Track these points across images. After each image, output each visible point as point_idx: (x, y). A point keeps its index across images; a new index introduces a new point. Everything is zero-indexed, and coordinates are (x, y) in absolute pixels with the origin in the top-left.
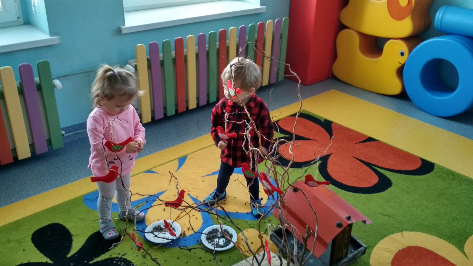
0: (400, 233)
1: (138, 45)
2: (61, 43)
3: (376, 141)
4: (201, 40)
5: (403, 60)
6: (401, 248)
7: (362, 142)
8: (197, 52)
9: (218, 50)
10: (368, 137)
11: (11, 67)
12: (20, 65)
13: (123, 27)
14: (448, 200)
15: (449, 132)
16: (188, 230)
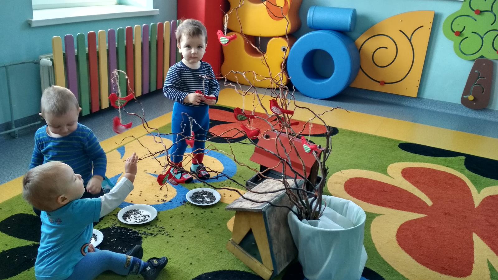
0: (339, 172)
1: (54, 37)
4: (111, 35)
6: (346, 180)
9: (126, 47)
14: (360, 148)
16: (166, 197)
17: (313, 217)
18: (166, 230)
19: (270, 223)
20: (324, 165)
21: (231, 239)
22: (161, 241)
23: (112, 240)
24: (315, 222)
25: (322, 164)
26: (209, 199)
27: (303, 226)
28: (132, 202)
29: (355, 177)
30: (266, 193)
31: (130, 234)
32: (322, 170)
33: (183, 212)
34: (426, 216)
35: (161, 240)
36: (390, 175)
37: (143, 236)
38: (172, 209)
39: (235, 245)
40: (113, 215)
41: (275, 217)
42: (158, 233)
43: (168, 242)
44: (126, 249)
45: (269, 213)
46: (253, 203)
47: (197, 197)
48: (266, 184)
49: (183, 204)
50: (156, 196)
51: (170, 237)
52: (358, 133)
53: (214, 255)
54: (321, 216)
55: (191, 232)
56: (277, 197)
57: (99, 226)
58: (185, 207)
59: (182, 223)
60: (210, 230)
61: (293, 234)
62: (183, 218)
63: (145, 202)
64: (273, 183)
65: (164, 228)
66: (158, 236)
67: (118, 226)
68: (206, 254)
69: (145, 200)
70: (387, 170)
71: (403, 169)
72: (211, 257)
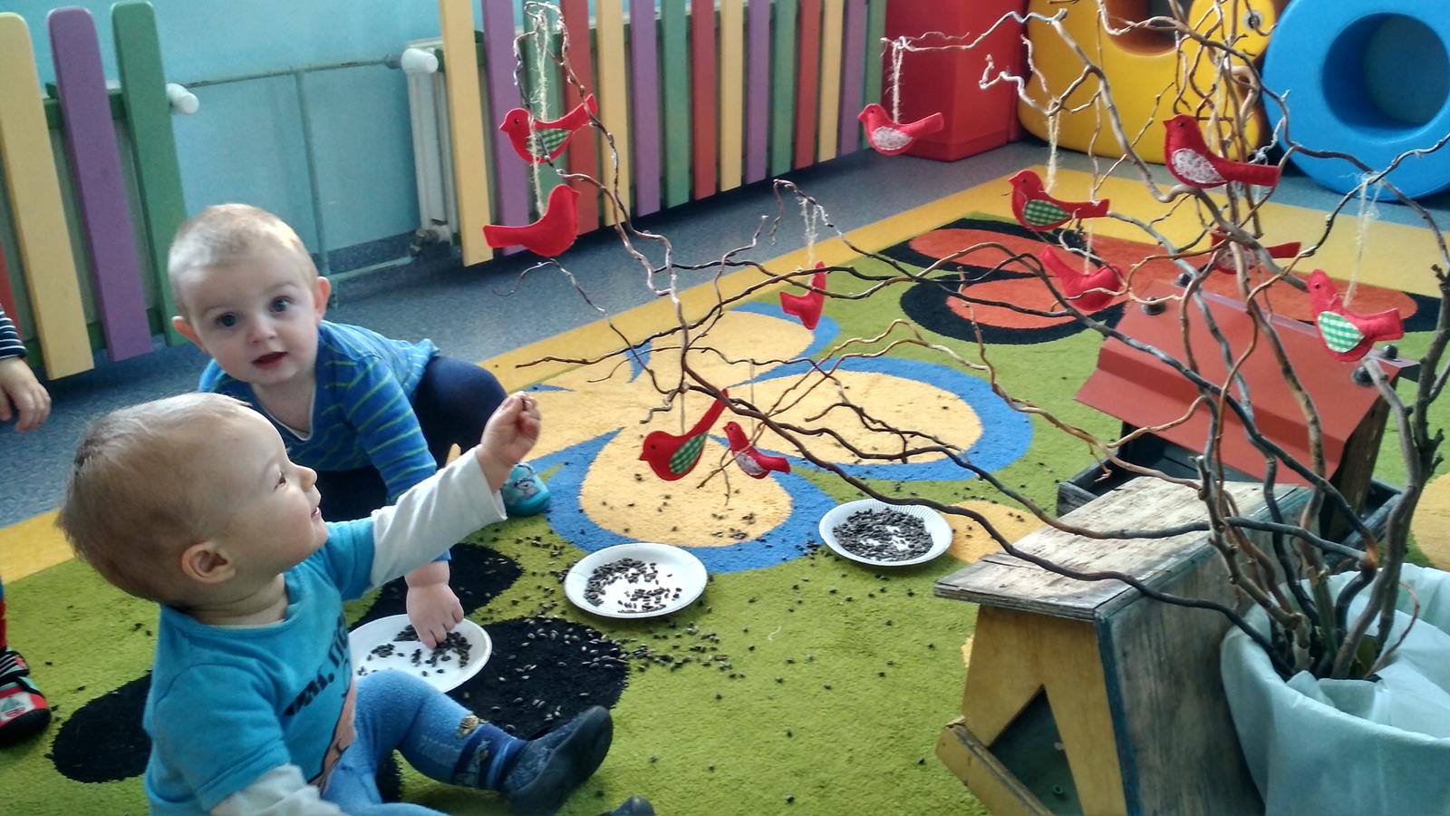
11: (21, 19)
16: (752, 523)
17: (1350, 664)
18: (722, 650)
19: (1129, 677)
20: (1422, 423)
21: (957, 720)
22: (694, 690)
23: (520, 670)
24: (1353, 691)
25: (1412, 418)
26: (908, 543)
27: (1294, 706)
28: (626, 530)
30: (1122, 535)
31: (587, 651)
32: (1410, 443)
33: (800, 583)
35: (694, 687)
37: (634, 664)
38: (760, 570)
39: (971, 748)
40: (552, 573)
41: (1158, 651)
42: (690, 656)
43: (719, 697)
44: (558, 708)
45: (1129, 631)
46: (1058, 576)
47: (860, 529)
48: (1129, 497)
49: (806, 555)
50: (714, 516)
51: (732, 676)
53: (891, 773)
54: (1388, 661)
55: (815, 666)
56: (1172, 560)
57: (490, 611)
58: (812, 565)
59: (789, 627)
60: (891, 664)
61: (1242, 730)
62: (796, 606)
63: (673, 535)
64: (1163, 495)
65: (717, 641)
66: (687, 668)
67: (556, 616)
68: (859, 764)
69: (675, 529)
72: (880, 780)
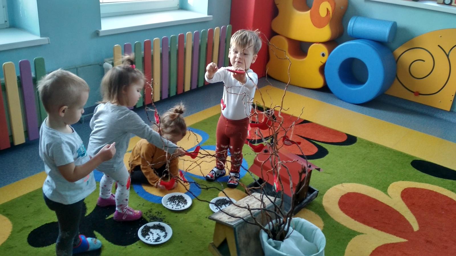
0: (341, 184)
1: (115, 45)
2: (50, 43)
3: (310, 123)
4: (164, 42)
5: (324, 60)
6: (343, 194)
7: (300, 124)
8: (161, 53)
9: (178, 50)
10: (304, 120)
11: (13, 63)
12: (20, 61)
13: (100, 30)
14: (371, 161)
15: (362, 114)
21: (212, 242)
24: (279, 243)
29: (353, 192)
34: (406, 242)
36: (389, 194)
39: (214, 248)
41: (246, 233)
45: (240, 229)
46: (230, 217)
52: (375, 144)
55: (189, 227)
70: (389, 187)
71: (405, 189)
